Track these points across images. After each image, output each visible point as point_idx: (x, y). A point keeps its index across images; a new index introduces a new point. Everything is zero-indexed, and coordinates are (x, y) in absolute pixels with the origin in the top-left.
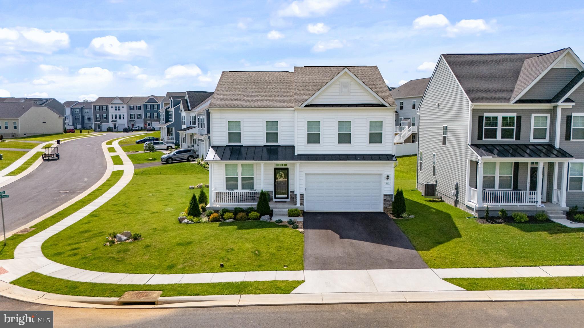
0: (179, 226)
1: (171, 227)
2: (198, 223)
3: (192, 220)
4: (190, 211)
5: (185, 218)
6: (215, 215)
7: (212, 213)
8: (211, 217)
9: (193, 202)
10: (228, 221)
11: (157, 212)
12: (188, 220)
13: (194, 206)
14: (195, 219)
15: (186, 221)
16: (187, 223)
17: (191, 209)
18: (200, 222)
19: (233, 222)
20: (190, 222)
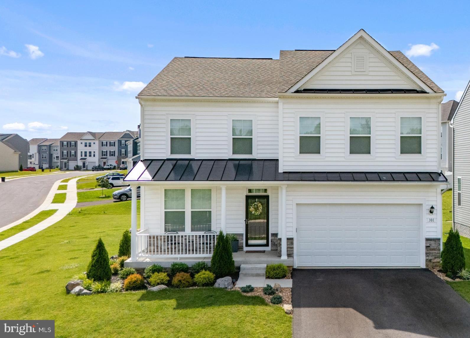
0: (63, 299)
1: (45, 303)
2: (102, 292)
3: (88, 288)
4: (90, 270)
5: (78, 284)
6: (136, 277)
7: (131, 273)
8: (126, 281)
9: (96, 253)
10: (156, 289)
11: (48, 271)
12: (82, 288)
13: (97, 261)
14: (96, 286)
15: (77, 289)
16: (79, 294)
17: (92, 266)
18: (103, 291)
19: (163, 290)
20: (85, 291)
